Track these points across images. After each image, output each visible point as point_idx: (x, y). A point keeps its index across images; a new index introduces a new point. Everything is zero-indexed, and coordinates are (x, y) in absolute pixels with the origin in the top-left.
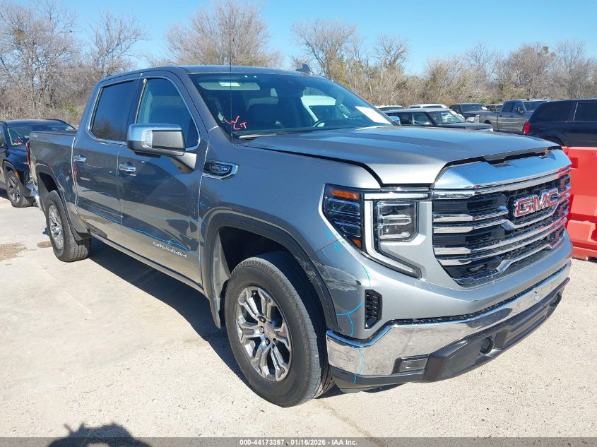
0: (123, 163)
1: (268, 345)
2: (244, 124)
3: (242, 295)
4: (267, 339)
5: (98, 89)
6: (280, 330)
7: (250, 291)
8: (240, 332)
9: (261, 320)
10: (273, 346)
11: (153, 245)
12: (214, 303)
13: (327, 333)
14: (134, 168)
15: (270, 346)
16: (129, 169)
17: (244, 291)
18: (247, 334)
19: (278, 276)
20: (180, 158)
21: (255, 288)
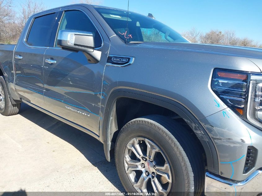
0: (48, 59)
1: (148, 176)
2: (131, 35)
3: (131, 142)
4: (146, 171)
5: (31, 19)
6: (163, 168)
7: (137, 140)
8: (126, 165)
9: (143, 159)
10: (153, 177)
11: (65, 108)
12: (107, 145)
13: (206, 174)
14: (56, 62)
15: (150, 176)
16: (52, 62)
17: (133, 140)
18: (133, 168)
19: (164, 132)
20: (91, 53)
21: (142, 139)
